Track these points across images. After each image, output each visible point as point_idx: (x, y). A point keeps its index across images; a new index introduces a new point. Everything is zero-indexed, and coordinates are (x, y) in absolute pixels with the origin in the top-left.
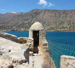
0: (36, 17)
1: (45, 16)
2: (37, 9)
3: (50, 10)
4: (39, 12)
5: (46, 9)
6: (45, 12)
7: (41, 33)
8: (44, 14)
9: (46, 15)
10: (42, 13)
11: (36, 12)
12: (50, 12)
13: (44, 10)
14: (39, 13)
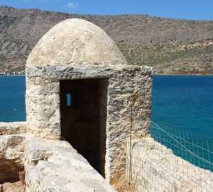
0: (6, 32)
1: (34, 29)
2: (7, 7)
3: (48, 13)
4: (14, 16)
5: (36, 10)
6: (32, 16)
7: (120, 97)
8: (30, 23)
9: (36, 26)
10: (23, 20)
11: (5, 17)
12: (49, 17)
13: (29, 12)
14: (15, 19)
